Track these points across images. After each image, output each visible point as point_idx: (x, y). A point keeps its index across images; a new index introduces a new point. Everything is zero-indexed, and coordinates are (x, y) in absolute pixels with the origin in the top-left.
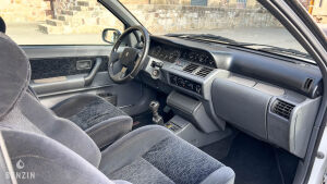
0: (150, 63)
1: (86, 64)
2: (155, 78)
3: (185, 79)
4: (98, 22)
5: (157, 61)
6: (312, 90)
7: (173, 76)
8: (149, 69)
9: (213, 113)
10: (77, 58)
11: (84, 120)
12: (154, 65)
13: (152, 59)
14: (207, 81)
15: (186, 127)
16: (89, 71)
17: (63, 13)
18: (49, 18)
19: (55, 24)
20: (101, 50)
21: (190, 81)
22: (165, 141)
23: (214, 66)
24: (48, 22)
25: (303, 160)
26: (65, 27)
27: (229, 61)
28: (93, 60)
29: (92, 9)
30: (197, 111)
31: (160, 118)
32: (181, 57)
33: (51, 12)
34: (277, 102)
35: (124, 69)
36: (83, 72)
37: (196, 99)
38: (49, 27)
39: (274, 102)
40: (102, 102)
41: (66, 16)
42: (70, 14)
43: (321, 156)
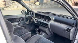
0: (35, 19)
1: (18, 20)
2: (36, 23)
3: (43, 23)
4: (17, 7)
5: (36, 19)
6: (74, 25)
7: (40, 22)
8: (34, 21)
9: (51, 31)
10: (16, 18)
11: (19, 34)
12: (36, 20)
13: (35, 18)
14: (49, 24)
15: (44, 34)
16: (19, 21)
17: (8, 5)
18: (5, 6)
19: (6, 8)
20: (22, 16)
21: (45, 23)
22: (40, 38)
23: (50, 20)
24: (4, 7)
25: (72, 41)
26: (9, 8)
27: (54, 18)
28: (20, 18)
29: (16, 4)
30: (47, 30)
31: (38, 32)
32: (42, 17)
33: (5, 5)
34: (67, 28)
35: (28, 21)
36: (17, 21)
37: (46, 27)
38: (5, 8)
39: (66, 29)
40: (23, 29)
41: (9, 6)
42: (10, 5)
43: (76, 40)
